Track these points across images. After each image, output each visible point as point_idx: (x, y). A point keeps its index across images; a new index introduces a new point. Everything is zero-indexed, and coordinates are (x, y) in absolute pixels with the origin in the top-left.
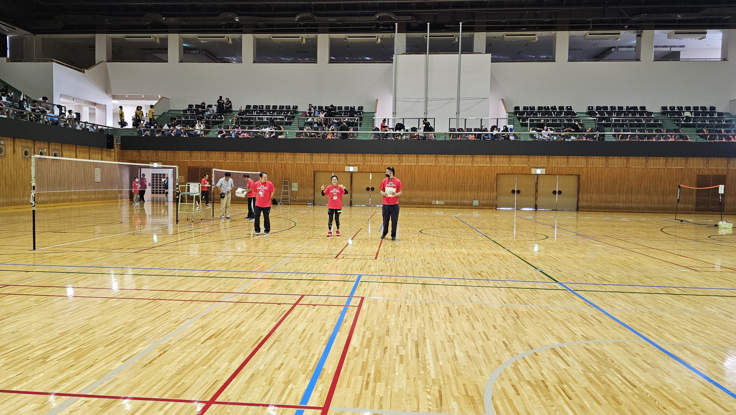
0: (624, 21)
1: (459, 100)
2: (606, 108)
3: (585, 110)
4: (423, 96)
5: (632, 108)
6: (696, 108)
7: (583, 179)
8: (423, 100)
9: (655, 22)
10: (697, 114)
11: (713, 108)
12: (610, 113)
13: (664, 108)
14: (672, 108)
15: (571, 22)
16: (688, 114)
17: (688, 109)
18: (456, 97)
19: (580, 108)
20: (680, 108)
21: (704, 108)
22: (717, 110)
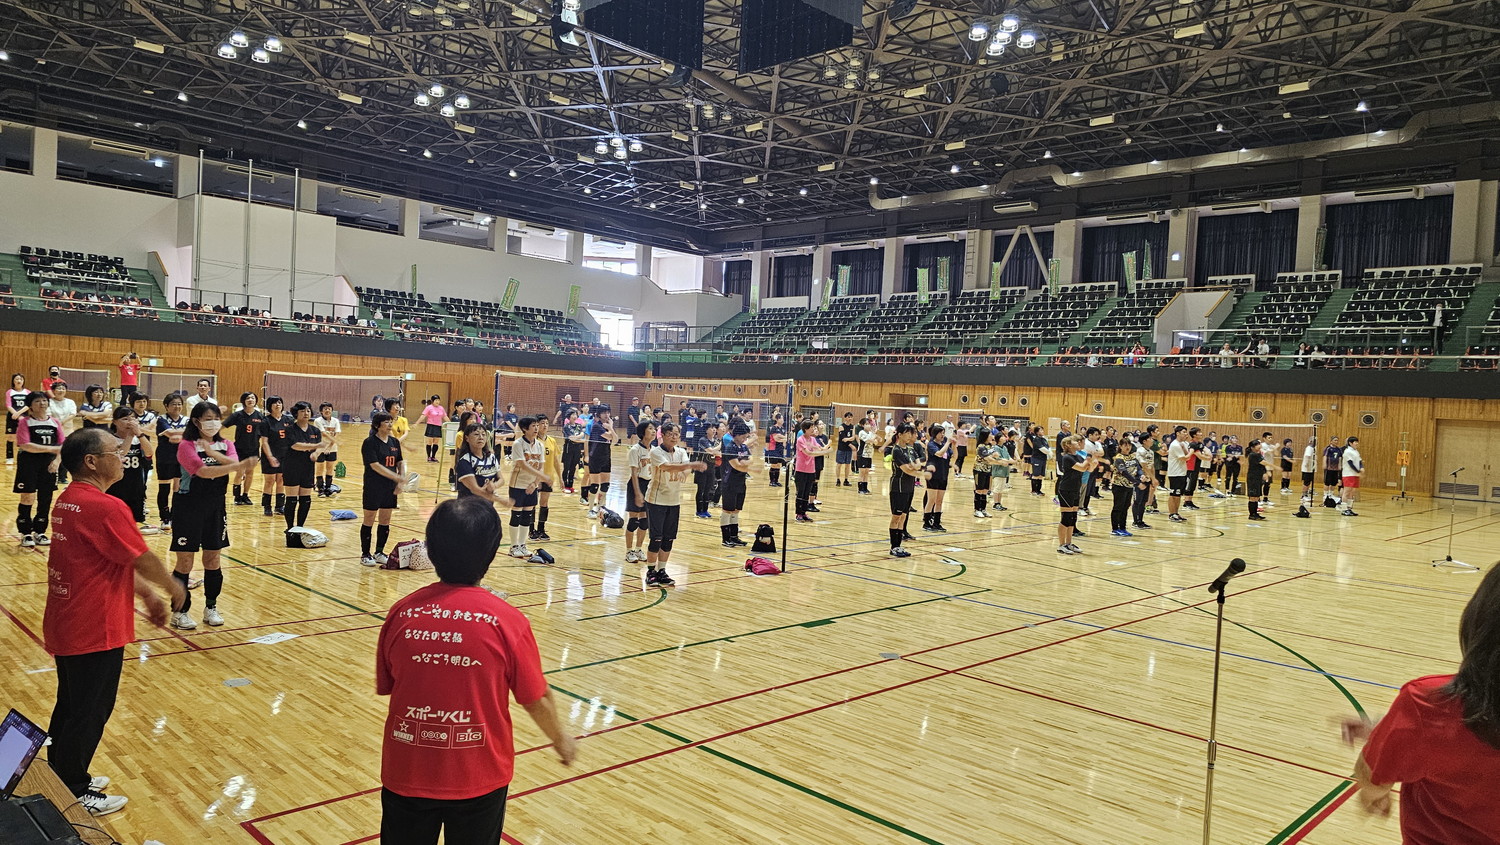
0: (478, 203)
1: (293, 272)
2: (460, 301)
3: (438, 301)
4: (241, 260)
5: (487, 304)
6: (546, 311)
7: (454, 387)
8: (242, 267)
9: (509, 209)
10: (548, 319)
11: (560, 313)
12: (467, 308)
13: (517, 308)
14: (525, 309)
15: (421, 191)
16: (539, 318)
17: (539, 311)
18: (289, 268)
19: (433, 298)
20: (532, 310)
21: (552, 312)
22: (565, 316)
